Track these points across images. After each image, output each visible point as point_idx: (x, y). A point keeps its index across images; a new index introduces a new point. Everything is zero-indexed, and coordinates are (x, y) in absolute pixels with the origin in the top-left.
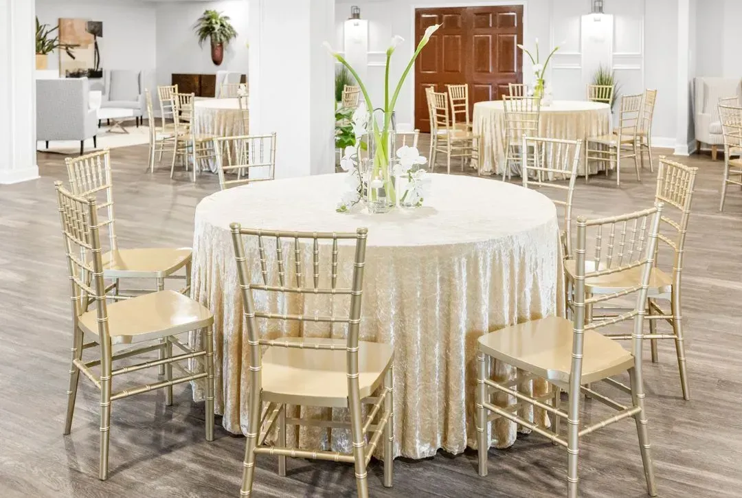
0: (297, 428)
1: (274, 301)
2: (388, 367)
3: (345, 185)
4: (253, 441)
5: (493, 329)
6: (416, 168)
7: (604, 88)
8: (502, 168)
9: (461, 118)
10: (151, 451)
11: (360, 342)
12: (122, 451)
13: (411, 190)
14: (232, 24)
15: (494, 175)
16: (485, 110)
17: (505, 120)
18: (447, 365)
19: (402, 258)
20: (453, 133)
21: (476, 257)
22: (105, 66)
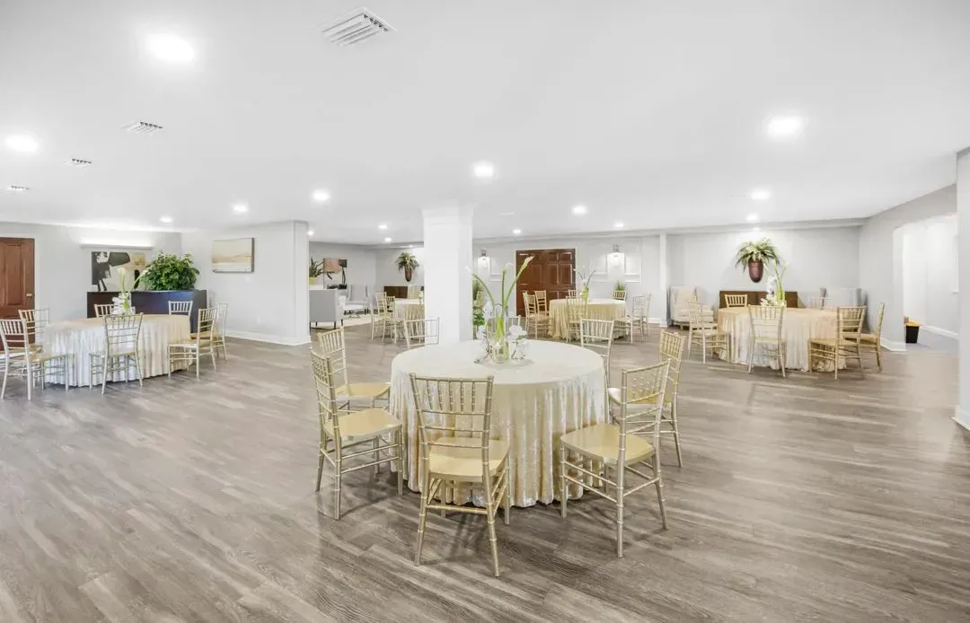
0: (452, 490)
1: (438, 419)
2: (507, 456)
3: (479, 348)
4: (425, 502)
5: (568, 431)
6: (520, 338)
7: (620, 292)
8: (566, 334)
9: (542, 309)
10: (367, 502)
11: (490, 441)
12: (350, 502)
13: (518, 350)
14: (417, 260)
15: (562, 339)
16: (556, 304)
17: (567, 309)
18: (541, 452)
19: (514, 391)
20: (538, 316)
21: (558, 391)
22: (348, 282)
